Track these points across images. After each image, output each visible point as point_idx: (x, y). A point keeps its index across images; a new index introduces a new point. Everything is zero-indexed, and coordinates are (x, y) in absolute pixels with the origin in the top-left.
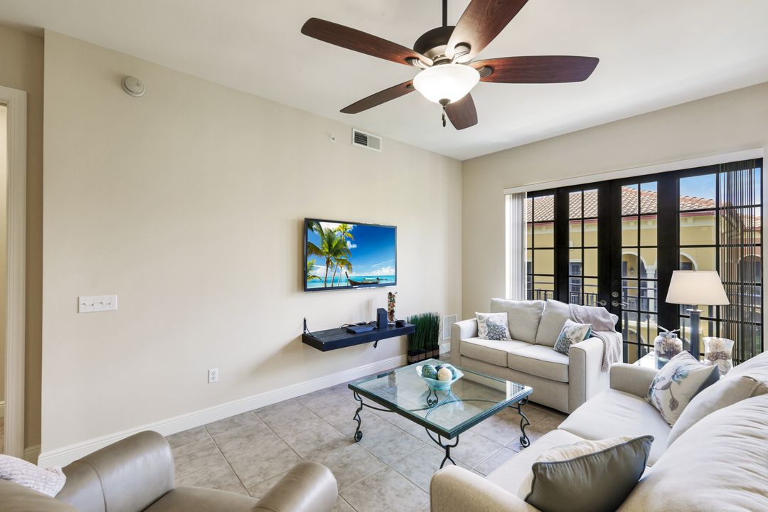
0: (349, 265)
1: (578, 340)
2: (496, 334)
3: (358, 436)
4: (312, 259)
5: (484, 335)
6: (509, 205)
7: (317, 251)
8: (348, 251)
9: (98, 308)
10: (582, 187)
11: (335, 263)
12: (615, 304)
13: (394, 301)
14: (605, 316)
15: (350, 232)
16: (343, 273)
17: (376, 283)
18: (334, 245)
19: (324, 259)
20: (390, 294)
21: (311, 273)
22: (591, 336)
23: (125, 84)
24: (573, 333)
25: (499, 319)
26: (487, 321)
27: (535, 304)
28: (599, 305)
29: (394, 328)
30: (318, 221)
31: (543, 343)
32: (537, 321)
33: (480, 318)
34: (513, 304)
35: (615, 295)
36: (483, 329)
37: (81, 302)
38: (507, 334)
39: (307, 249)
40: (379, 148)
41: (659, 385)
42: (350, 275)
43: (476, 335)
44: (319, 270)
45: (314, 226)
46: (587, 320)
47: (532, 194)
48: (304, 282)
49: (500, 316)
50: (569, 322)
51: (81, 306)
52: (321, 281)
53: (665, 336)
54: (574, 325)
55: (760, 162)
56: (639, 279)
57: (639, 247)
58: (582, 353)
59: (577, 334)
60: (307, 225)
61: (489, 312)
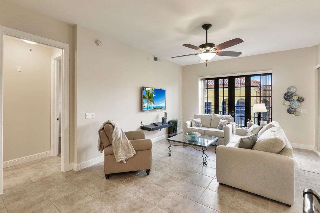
0: (153, 102)
1: (225, 125)
2: (198, 125)
3: (170, 155)
4: (144, 100)
5: (194, 126)
6: (200, 83)
7: (145, 97)
8: (153, 97)
9: (90, 117)
10: (223, 78)
11: (150, 102)
12: (233, 114)
13: (167, 115)
14: (231, 118)
15: (154, 91)
16: (152, 105)
17: (161, 108)
18: (149, 95)
19: (147, 100)
20: (165, 112)
21: (144, 105)
22: (229, 124)
23: (97, 42)
24: (224, 123)
25: (198, 120)
26: (195, 121)
27: (209, 115)
28: (229, 115)
29: (167, 124)
30: (145, 88)
31: (213, 127)
32: (210, 120)
33: (193, 120)
34: (202, 116)
35: (233, 111)
36: (194, 124)
37: (86, 115)
38: (201, 125)
39: (142, 97)
40: (160, 62)
41: (249, 132)
42: (154, 106)
43: (191, 126)
44: (146, 104)
45: (144, 89)
46: (227, 119)
47: (207, 79)
48: (141, 109)
49: (198, 119)
50: (221, 120)
51: (86, 116)
52: (146, 108)
53: (249, 122)
54: (223, 121)
55: (271, 74)
56: (240, 107)
57: (240, 97)
58: (228, 128)
59: (225, 123)
60: (142, 89)
61: (194, 118)
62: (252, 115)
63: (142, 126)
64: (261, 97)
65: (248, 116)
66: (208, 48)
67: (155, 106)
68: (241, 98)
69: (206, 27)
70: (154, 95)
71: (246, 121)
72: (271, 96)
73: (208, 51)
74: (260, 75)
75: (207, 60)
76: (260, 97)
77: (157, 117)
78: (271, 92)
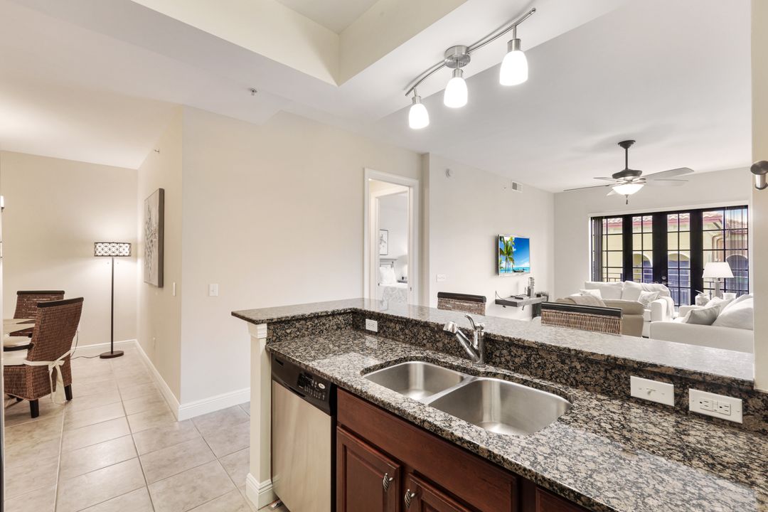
0: (513, 261)
1: (652, 300)
4: (501, 257)
7: (502, 252)
8: (513, 252)
10: (642, 215)
11: (509, 260)
14: (663, 288)
15: (514, 241)
16: (511, 265)
17: (523, 271)
18: (508, 249)
19: (505, 257)
20: (532, 278)
21: (500, 265)
22: (659, 298)
23: (448, 172)
24: (649, 297)
25: (596, 293)
26: (589, 294)
27: (618, 284)
29: (536, 298)
30: (503, 237)
34: (602, 284)
35: (664, 278)
39: (498, 252)
40: (521, 191)
42: (513, 267)
44: (503, 264)
45: (501, 239)
46: (654, 290)
48: (497, 269)
50: (643, 292)
52: (504, 269)
54: (648, 293)
55: (746, 207)
56: (679, 269)
57: (679, 250)
58: (659, 305)
59: (652, 297)
60: (498, 239)
61: (587, 289)
62: (706, 285)
63: (498, 298)
64: (725, 250)
65: (697, 286)
66: (629, 178)
67: (515, 267)
68: (681, 253)
69: (626, 144)
70: (514, 250)
71: (694, 294)
72: (747, 249)
73: (630, 182)
74: (723, 209)
75: (627, 196)
76: (723, 251)
77: (517, 285)
78: (746, 239)
